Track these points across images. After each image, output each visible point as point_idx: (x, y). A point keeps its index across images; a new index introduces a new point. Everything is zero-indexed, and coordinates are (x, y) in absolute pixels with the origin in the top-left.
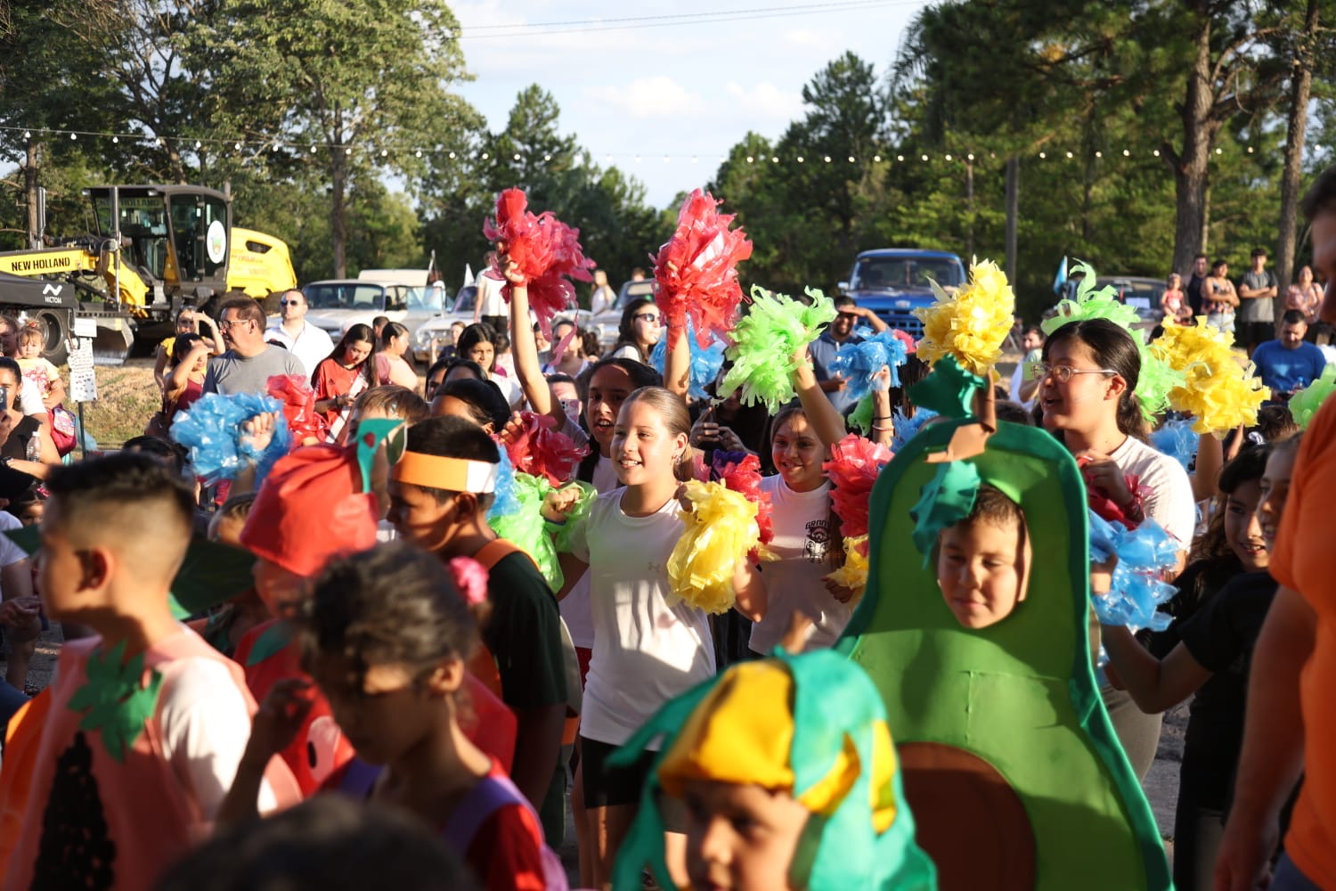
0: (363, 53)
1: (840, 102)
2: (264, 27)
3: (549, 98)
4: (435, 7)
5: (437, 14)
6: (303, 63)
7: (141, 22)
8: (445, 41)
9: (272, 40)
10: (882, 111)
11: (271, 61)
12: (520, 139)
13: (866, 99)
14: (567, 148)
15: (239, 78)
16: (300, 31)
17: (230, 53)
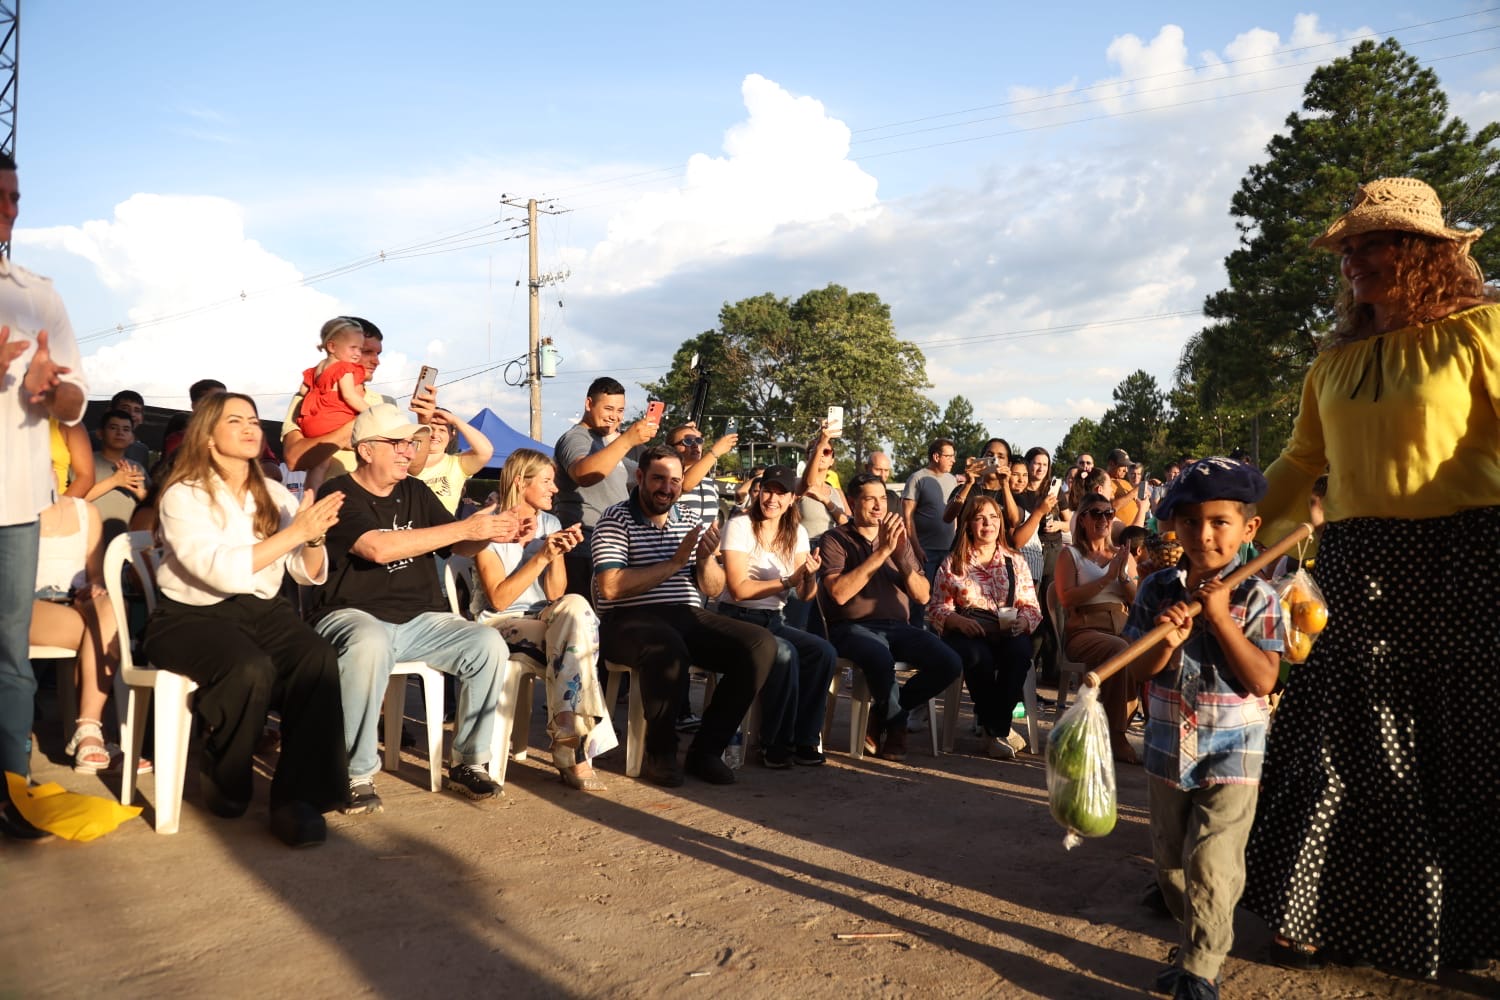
0: (873, 376)
1: (1135, 398)
2: (822, 365)
3: (967, 403)
4: (912, 350)
5: (913, 353)
6: (842, 383)
7: (758, 369)
8: (917, 367)
9: (826, 371)
10: (1161, 402)
11: (825, 383)
12: (951, 425)
13: (1151, 396)
14: (978, 429)
15: (810, 391)
16: (841, 366)
17: (803, 380)
